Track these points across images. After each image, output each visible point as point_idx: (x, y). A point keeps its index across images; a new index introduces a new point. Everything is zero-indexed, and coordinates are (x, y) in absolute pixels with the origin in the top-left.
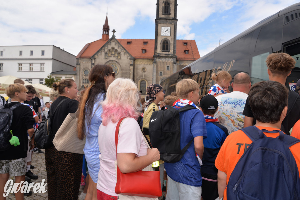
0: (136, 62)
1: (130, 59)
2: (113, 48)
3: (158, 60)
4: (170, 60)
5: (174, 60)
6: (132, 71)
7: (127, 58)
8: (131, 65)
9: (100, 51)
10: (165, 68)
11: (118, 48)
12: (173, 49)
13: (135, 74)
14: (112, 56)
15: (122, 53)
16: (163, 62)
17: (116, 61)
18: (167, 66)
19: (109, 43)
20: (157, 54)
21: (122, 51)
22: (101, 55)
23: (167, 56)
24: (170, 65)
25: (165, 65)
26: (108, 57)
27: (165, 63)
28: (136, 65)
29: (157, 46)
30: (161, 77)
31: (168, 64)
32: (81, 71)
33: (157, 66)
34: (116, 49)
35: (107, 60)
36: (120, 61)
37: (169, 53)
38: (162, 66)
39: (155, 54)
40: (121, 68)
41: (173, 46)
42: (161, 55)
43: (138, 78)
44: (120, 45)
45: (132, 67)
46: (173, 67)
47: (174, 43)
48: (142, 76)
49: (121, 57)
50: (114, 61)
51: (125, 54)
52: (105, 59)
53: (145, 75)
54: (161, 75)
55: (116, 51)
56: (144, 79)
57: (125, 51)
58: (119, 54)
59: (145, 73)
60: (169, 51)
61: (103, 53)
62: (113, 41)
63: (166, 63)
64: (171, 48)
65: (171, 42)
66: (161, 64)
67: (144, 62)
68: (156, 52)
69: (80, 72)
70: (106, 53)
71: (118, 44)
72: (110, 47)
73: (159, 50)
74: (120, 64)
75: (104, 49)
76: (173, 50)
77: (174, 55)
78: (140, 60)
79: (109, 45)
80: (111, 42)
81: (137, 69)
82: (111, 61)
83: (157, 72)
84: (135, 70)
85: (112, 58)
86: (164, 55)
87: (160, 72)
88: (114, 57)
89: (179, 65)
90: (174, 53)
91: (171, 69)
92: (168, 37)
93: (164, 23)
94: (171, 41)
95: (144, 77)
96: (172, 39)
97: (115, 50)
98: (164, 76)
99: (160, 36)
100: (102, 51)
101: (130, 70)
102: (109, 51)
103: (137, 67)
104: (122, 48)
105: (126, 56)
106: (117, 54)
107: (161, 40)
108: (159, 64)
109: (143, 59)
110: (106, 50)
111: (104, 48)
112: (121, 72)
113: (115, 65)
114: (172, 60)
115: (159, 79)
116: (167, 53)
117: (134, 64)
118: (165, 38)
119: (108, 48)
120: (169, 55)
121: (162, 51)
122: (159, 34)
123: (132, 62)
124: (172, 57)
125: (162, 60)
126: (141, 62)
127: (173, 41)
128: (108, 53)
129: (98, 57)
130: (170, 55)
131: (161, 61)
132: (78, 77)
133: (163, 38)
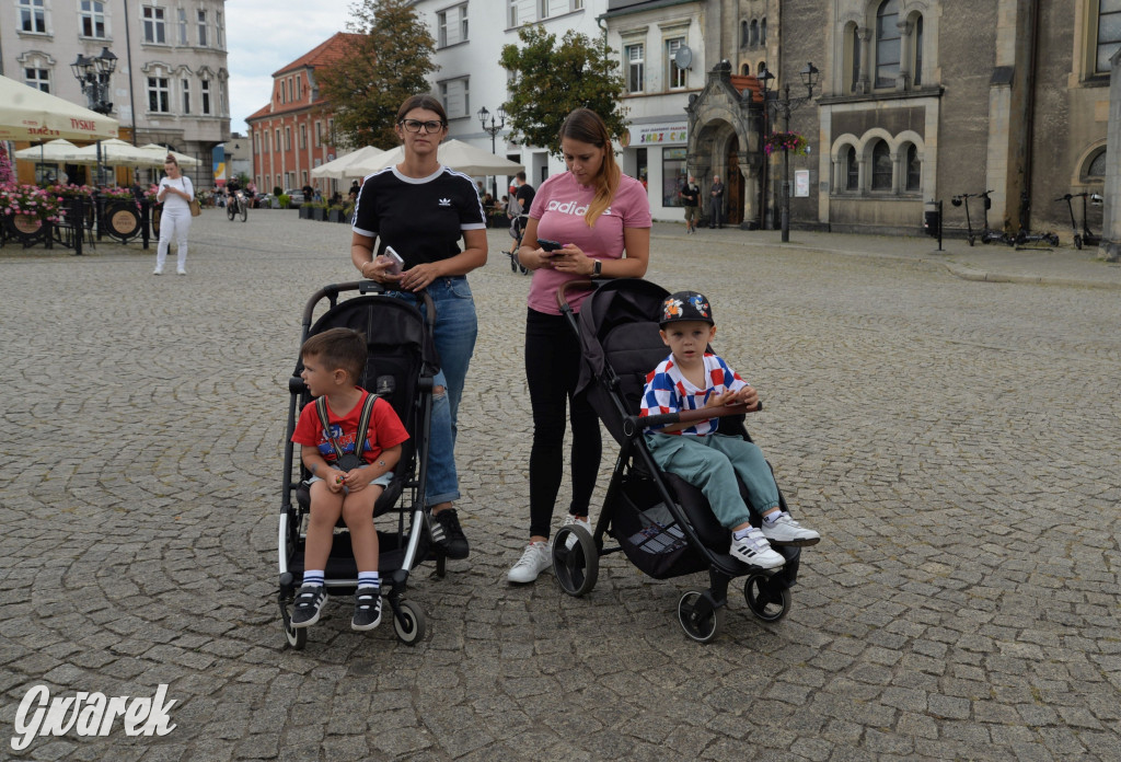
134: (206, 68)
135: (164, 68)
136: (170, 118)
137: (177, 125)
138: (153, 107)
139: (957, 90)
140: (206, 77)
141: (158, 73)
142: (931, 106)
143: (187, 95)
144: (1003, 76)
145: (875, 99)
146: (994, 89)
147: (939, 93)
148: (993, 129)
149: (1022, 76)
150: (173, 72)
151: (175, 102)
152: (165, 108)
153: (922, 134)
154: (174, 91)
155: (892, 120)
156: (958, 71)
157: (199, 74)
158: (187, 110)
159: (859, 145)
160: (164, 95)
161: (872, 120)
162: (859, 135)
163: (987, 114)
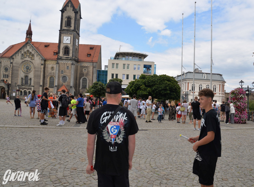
0: (47, 63)
1: (41, 60)
2: (28, 51)
3: (60, 62)
4: (69, 62)
5: (72, 62)
6: (42, 69)
7: (39, 59)
8: (42, 64)
9: (18, 53)
10: (65, 67)
11: (32, 51)
12: (72, 53)
13: (46, 72)
14: (27, 57)
15: (35, 55)
16: (64, 63)
17: (30, 61)
18: (67, 66)
19: (25, 47)
20: (60, 57)
21: (35, 53)
22: (18, 56)
23: (67, 59)
24: (69, 65)
25: (65, 65)
26: (24, 57)
27: (65, 64)
28: (46, 65)
29: (60, 51)
30: (62, 75)
31: (68, 65)
32: (2, 68)
33: (59, 67)
34: (30, 51)
35: (23, 60)
36: (33, 61)
37: (69, 56)
38: (63, 66)
39: (58, 57)
40: (34, 66)
41: (72, 51)
42: (63, 58)
43: (47, 74)
44: (33, 49)
45: (42, 67)
46: (71, 67)
47: (73, 49)
48: (51, 73)
49: (34, 58)
50: (29, 61)
51: (38, 56)
52: (22, 59)
53: (53, 73)
54: (62, 73)
55: (31, 53)
56: (53, 75)
57: (37, 54)
58: (33, 55)
59: (53, 71)
60: (69, 55)
61: (20, 55)
62: (29, 46)
63: (67, 64)
64: (70, 53)
65: (70, 49)
66: (62, 65)
67: (53, 63)
68: (59, 56)
70: (22, 54)
71: (32, 48)
72: (26, 50)
73: (61, 54)
74: (33, 64)
75: (21, 52)
76: (72, 55)
77: (72, 58)
78: (49, 61)
79: (25, 48)
80: (26, 46)
81: (47, 68)
83: (59, 71)
84: (46, 69)
85: (27, 59)
86: (65, 58)
87: (62, 71)
88: (29, 58)
89: (80, 65)
90: (72, 56)
91: (70, 69)
92: (69, 44)
93: (66, 33)
94: (70, 47)
95: (52, 74)
96: (71, 45)
97: (29, 53)
98: (64, 74)
99: (63, 43)
100: (19, 52)
101: (41, 68)
102: (25, 53)
103: (47, 66)
104: (35, 51)
105: (38, 57)
106: (32, 55)
107: (63, 47)
108: (61, 65)
109: (52, 60)
110: (23, 52)
111: (21, 50)
112: (34, 70)
113: (30, 64)
114: (71, 62)
115: (61, 76)
116: (67, 56)
117: (45, 64)
118: (66, 45)
119: (24, 50)
120: (68, 58)
121: (64, 55)
122: (61, 42)
123: (43, 62)
124: (70, 59)
125: (64, 61)
126: (51, 63)
127: (72, 47)
128: (24, 54)
129: (16, 57)
130: (70, 58)
131: (62, 62)
133: (65, 45)
139: (36, 86)
142: (33, 88)
144: (41, 86)
145: (25, 86)
146: (40, 87)
147: (34, 87)
148: (40, 90)
149: (43, 86)
153: (31, 90)
155: (27, 89)
156: (36, 85)
159: (23, 91)
161: (25, 88)
162: (23, 90)
163: (39, 89)
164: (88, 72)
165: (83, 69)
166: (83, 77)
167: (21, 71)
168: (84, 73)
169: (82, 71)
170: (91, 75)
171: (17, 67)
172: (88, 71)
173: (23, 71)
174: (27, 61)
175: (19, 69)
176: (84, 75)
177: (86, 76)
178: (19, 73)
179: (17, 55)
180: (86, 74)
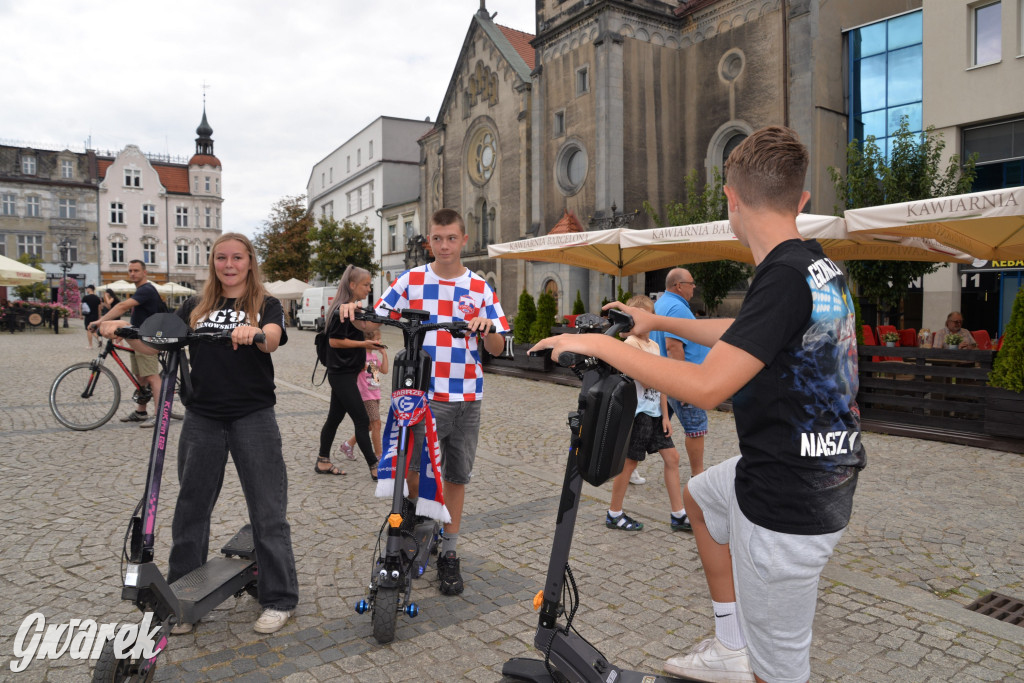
1: (518, 90)
2: (480, 65)
3: (547, 55)
4: (588, 30)
5: (599, 26)
7: (512, 90)
8: (522, 116)
9: (454, 94)
10: (573, 83)
11: (490, 60)
14: (480, 99)
15: (501, 76)
16: (565, 58)
17: (488, 117)
18: (578, 71)
19: (471, 51)
20: (544, 24)
21: (500, 66)
22: (456, 106)
23: (575, 18)
24: (587, 60)
25: (572, 68)
26: (471, 106)
27: (571, 60)
31: (582, 58)
32: (430, 184)
33: (545, 92)
34: (485, 65)
35: (470, 121)
36: (496, 112)
38: (562, 79)
40: (499, 139)
44: (493, 46)
45: (523, 128)
49: (497, 96)
50: (485, 116)
51: (507, 77)
52: (465, 118)
54: (561, 132)
55: (487, 69)
57: (505, 64)
58: (494, 80)
62: (480, 37)
63: (576, 54)
66: (557, 72)
69: (426, 188)
70: (466, 94)
72: (473, 62)
74: (494, 124)
75: (461, 81)
79: (471, 57)
80: (474, 44)
82: (477, 122)
85: (480, 108)
87: (559, 116)
89: (698, 39)
97: (484, 73)
98: (569, 131)
100: (458, 89)
101: (519, 140)
102: (473, 80)
104: (498, 54)
105: (509, 83)
106: (490, 84)
108: (551, 75)
110: (466, 83)
111: (460, 76)
112: (501, 157)
114: (592, 31)
119: (468, 71)
123: (523, 102)
128: (469, 91)
129: (450, 119)
131: (557, 54)
132: (424, 206)
134: (208, 240)
135: (186, 240)
136: (188, 268)
137: (192, 271)
138: (180, 261)
140: (209, 244)
141: (183, 243)
143: (198, 255)
150: (191, 242)
151: (192, 259)
152: (186, 262)
153: (495, 273)
154: (191, 253)
155: (485, 266)
157: (205, 243)
158: (198, 263)
160: (186, 255)
164: (753, 71)
165: (715, 66)
166: (723, 127)
167: (467, 178)
168: (727, 94)
169: (710, 80)
170: (778, 92)
171: (455, 166)
172: (750, 64)
173: (471, 178)
174: (480, 122)
175: (461, 172)
176: (726, 105)
177: (737, 117)
178: (462, 194)
179: (453, 104)
180: (737, 101)
